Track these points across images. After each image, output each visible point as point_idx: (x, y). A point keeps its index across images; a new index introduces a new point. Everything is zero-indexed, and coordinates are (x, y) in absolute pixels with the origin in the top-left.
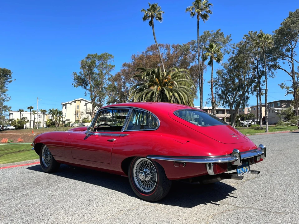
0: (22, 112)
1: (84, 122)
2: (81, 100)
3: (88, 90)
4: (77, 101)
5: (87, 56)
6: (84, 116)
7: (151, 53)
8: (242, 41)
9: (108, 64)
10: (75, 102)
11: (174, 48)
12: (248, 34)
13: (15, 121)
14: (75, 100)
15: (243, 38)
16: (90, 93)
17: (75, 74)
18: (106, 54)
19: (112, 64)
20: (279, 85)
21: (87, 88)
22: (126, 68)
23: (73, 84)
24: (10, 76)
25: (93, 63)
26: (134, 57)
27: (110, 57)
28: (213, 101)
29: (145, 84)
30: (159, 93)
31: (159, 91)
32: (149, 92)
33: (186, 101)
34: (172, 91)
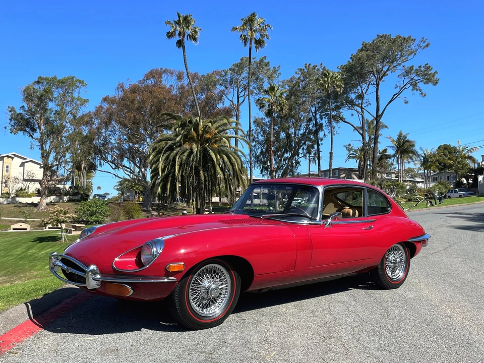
1: (17, 196)
2: (13, 156)
3: (37, 139)
4: (5, 159)
5: (36, 80)
6: (20, 185)
7: (150, 82)
8: (294, 77)
9: (76, 95)
10: (2, 159)
12: (304, 68)
14: (3, 155)
15: (296, 73)
16: (39, 144)
17: (12, 110)
18: (73, 78)
19: (83, 96)
20: (345, 146)
21: (34, 136)
22: (106, 106)
25: (48, 91)
26: (122, 87)
27: (78, 84)
28: (273, 169)
29: (175, 139)
30: (200, 154)
31: (200, 152)
32: (184, 153)
33: (238, 168)
34: (219, 152)
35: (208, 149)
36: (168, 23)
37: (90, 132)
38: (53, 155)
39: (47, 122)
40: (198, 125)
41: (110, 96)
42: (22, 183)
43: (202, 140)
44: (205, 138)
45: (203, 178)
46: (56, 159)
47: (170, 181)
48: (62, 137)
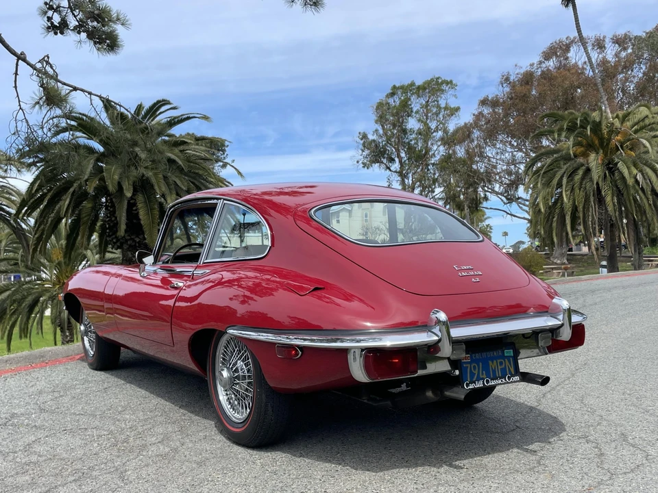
3: (396, 172)
5: (389, 91)
7: (551, 64)
9: (442, 103)
11: (617, 43)
16: (399, 178)
17: (364, 137)
18: (438, 78)
19: (453, 103)
21: (391, 169)
22: (487, 111)
23: (360, 162)
24: (224, 154)
25: (405, 105)
26: (507, 79)
27: (444, 87)
29: (562, 151)
30: (602, 171)
31: (601, 165)
32: (576, 170)
34: (636, 162)
35: (617, 160)
37: (467, 152)
41: (490, 97)
42: (385, 234)
47: (556, 215)
48: (427, 165)
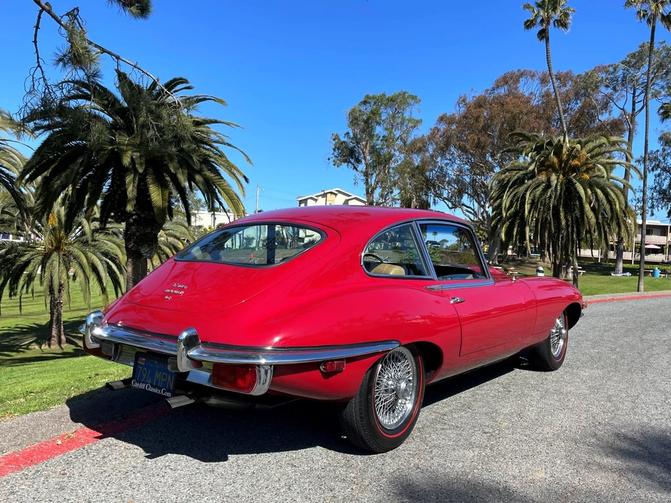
0: (216, 213)
2: (337, 193)
3: (362, 172)
4: (328, 195)
5: (363, 100)
7: (502, 91)
9: (407, 115)
10: (325, 195)
11: (560, 79)
13: (205, 229)
14: (326, 192)
16: (364, 178)
17: (336, 138)
18: (405, 93)
19: (416, 117)
21: (358, 169)
22: (443, 127)
23: (331, 160)
25: (376, 113)
26: (464, 101)
27: (412, 102)
29: (527, 168)
30: (561, 189)
31: (561, 184)
32: (538, 186)
33: (620, 208)
34: (591, 185)
35: (574, 181)
36: (527, 6)
37: (422, 161)
38: (378, 191)
39: (374, 151)
40: (562, 147)
41: (448, 115)
43: (566, 169)
44: (570, 166)
45: (563, 223)
46: (382, 196)
47: (517, 225)
48: (389, 168)
